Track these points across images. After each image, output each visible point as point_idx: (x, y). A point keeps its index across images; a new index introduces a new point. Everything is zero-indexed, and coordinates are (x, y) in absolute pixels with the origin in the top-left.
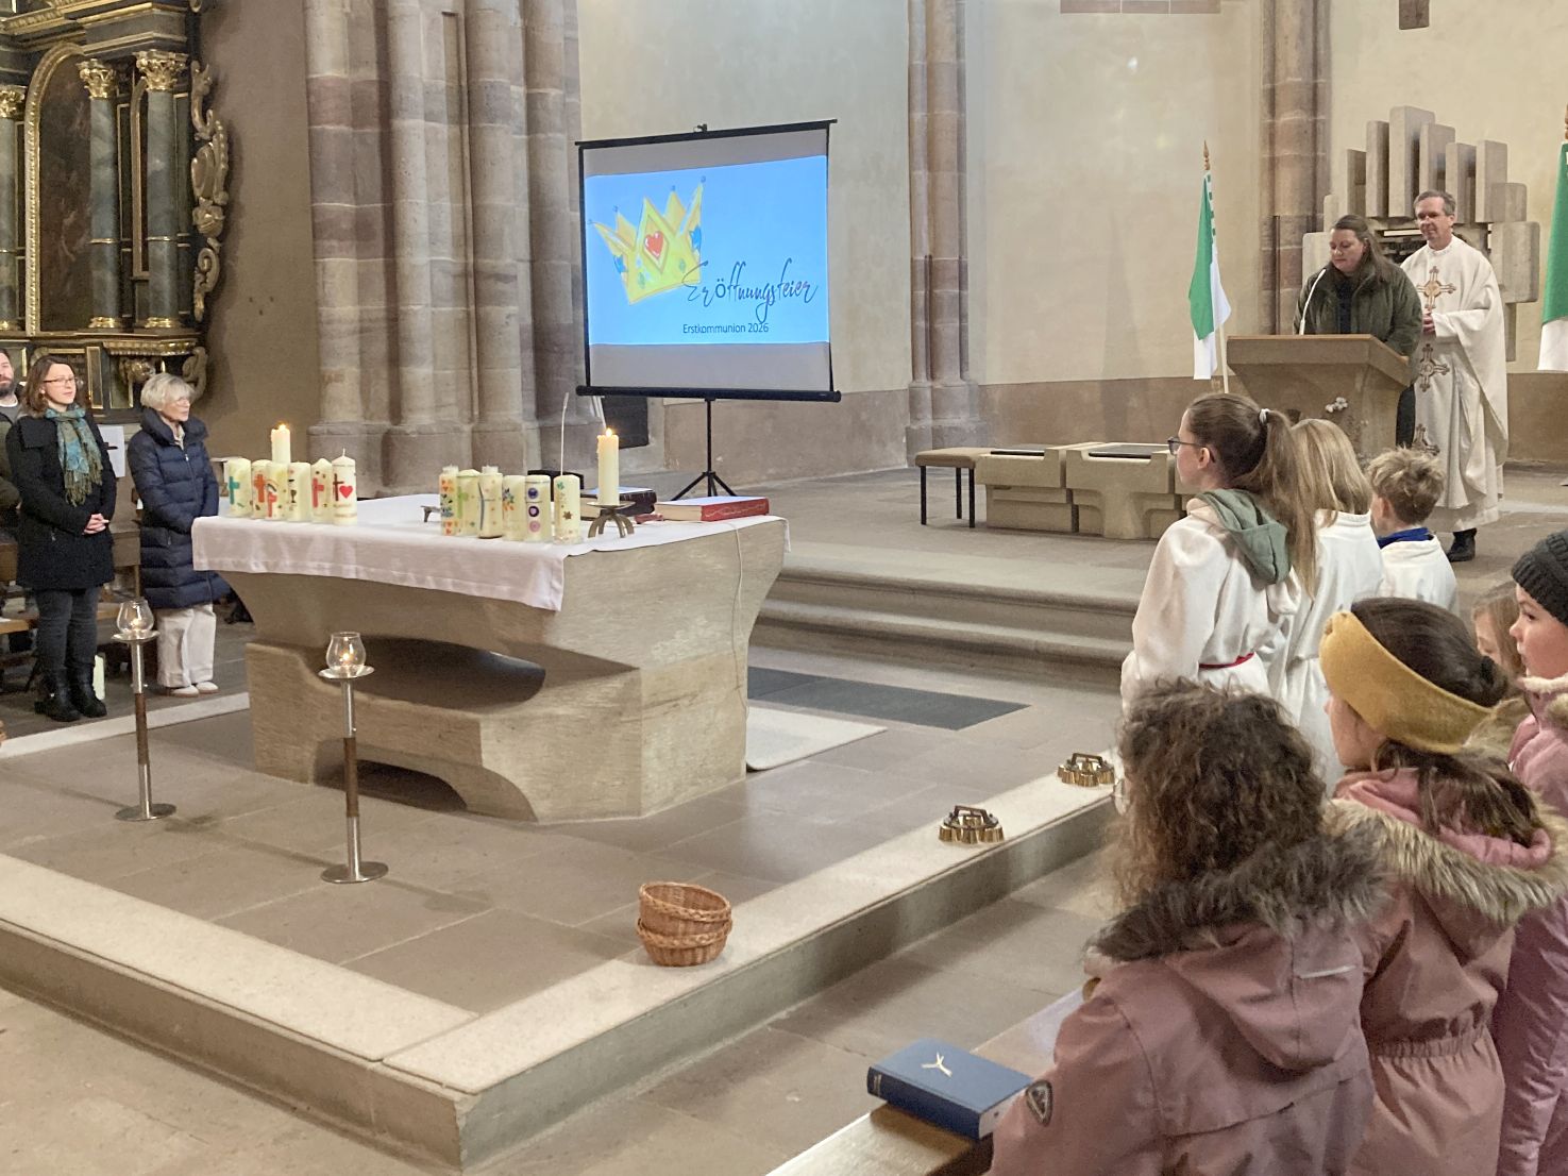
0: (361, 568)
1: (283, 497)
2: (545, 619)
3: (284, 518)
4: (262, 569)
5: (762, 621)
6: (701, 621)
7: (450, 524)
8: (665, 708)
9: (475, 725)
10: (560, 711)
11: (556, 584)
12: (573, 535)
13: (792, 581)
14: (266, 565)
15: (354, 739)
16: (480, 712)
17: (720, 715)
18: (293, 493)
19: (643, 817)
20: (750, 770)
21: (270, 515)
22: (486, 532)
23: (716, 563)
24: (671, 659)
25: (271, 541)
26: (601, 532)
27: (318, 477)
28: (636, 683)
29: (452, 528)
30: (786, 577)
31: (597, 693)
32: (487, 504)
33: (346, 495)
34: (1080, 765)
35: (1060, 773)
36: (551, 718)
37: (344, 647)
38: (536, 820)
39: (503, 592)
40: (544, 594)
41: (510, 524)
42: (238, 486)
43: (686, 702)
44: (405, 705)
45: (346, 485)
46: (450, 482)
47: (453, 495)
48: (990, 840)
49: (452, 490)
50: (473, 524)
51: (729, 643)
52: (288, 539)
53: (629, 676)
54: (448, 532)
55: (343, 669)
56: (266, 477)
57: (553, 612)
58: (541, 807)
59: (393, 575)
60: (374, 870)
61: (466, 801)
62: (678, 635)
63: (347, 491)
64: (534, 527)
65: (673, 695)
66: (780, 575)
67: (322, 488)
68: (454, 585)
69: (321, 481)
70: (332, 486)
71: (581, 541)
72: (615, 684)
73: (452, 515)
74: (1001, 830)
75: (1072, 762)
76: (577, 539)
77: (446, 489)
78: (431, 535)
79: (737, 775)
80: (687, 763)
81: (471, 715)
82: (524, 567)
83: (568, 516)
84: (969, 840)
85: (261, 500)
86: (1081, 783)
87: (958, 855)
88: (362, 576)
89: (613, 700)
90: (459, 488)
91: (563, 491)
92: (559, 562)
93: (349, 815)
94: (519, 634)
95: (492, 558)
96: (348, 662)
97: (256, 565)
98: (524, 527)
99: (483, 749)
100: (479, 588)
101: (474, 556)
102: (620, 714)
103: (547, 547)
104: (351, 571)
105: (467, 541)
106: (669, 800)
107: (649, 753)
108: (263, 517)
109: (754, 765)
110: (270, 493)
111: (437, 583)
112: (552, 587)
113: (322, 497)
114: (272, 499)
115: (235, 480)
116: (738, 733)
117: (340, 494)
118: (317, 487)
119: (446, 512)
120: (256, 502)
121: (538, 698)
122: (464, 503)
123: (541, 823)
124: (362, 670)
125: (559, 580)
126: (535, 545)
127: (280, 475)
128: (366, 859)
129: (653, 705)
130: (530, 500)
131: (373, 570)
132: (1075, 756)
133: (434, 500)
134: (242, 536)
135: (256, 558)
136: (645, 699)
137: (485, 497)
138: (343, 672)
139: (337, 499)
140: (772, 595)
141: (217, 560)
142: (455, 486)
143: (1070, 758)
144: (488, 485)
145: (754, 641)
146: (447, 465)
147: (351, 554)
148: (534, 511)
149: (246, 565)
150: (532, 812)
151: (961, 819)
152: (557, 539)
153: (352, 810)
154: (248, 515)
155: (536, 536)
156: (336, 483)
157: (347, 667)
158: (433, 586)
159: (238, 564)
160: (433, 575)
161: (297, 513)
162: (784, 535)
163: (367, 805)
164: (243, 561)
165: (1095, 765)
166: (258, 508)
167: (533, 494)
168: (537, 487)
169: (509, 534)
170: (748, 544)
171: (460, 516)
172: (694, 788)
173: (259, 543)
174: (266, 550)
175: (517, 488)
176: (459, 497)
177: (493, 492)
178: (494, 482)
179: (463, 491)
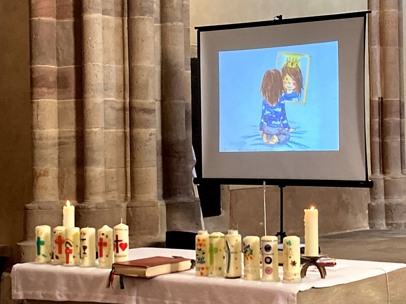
1: (75, 251)
3: (77, 265)
4: (65, 299)
7: (203, 269)
12: (296, 276)
14: (68, 296)
18: (85, 248)
21: (67, 262)
22: (232, 273)
25: (71, 278)
27: (104, 237)
32: (232, 256)
33: (123, 249)
41: (249, 269)
42: (43, 243)
45: (124, 242)
46: (204, 240)
47: (207, 249)
49: (205, 245)
50: (220, 269)
52: (85, 278)
54: (202, 274)
56: (64, 237)
63: (124, 247)
64: (268, 271)
67: (106, 244)
69: (105, 240)
70: (112, 243)
71: (301, 281)
73: (204, 262)
77: (201, 245)
83: (294, 263)
85: (60, 252)
90: (211, 245)
91: (291, 247)
92: (294, 295)
97: (60, 295)
103: (280, 285)
105: (217, 280)
108: (61, 264)
110: (67, 248)
113: (105, 251)
114: (71, 252)
115: (42, 239)
117: (120, 249)
118: (101, 244)
119: (200, 261)
120: (56, 253)
122: (214, 255)
127: (75, 236)
130: (265, 252)
134: (51, 277)
135: (60, 291)
137: (232, 250)
139: (117, 252)
141: (30, 293)
142: (207, 243)
144: (232, 242)
148: (268, 260)
149: (55, 298)
152: (286, 279)
154: (48, 263)
155: (270, 277)
156: (117, 241)
159: (46, 295)
161: (87, 261)
164: (51, 293)
166: (57, 258)
167: (268, 248)
168: (271, 244)
169: (250, 276)
170: (392, 283)
171: (211, 263)
173: (62, 281)
174: (68, 285)
175: (255, 244)
176: (211, 250)
177: (236, 247)
178: (237, 241)
179: (214, 246)
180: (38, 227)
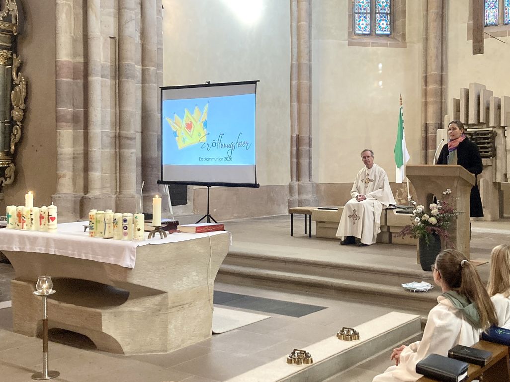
0: (56, 249)
1: (28, 221)
2: (128, 272)
3: (28, 229)
4: (18, 250)
5: (220, 272)
6: (194, 273)
7: (92, 233)
8: (178, 309)
9: (100, 315)
10: (136, 309)
11: (133, 257)
12: (141, 238)
13: (232, 257)
14: (20, 248)
15: (47, 320)
16: (102, 309)
17: (202, 311)
18: (32, 219)
19: (167, 353)
20: (214, 333)
21: (23, 228)
22: (106, 236)
23: (200, 249)
24: (181, 288)
25: (22, 238)
26: (153, 237)
27: (42, 213)
28: (166, 298)
29: (93, 234)
30: (230, 255)
31: (151, 302)
32: (107, 224)
33: (53, 221)
34: (346, 332)
35: (338, 335)
36: (131, 312)
37: (44, 282)
38: (123, 353)
39: (112, 260)
40: (128, 262)
41: (116, 233)
42: (10, 216)
43: (187, 306)
44: (73, 306)
45: (53, 216)
46: (93, 216)
47: (94, 221)
48: (308, 363)
49: (94, 219)
50: (101, 233)
51: (206, 282)
52: (29, 238)
53: (164, 295)
54: (92, 236)
55: (43, 291)
56: (22, 213)
57: (131, 269)
58: (126, 349)
59: (69, 253)
60: (54, 374)
61: (97, 345)
62: (184, 279)
63: (53, 219)
64: (125, 234)
65: (181, 303)
66: (228, 254)
67: (43, 218)
68: (93, 257)
69: (43, 215)
70: (47, 217)
71: (144, 240)
72: (158, 299)
73: (93, 229)
74: (312, 359)
75: (343, 331)
76: (143, 239)
77: (91, 218)
78: (85, 237)
79: (208, 336)
80: (187, 331)
81: (98, 310)
82: (120, 251)
83: (139, 230)
84: (298, 363)
85: (20, 222)
86: (346, 339)
87: (295, 369)
88: (57, 253)
89: (157, 305)
90: (97, 218)
91: (137, 220)
92: (134, 248)
93: (44, 351)
94: (118, 277)
95: (107, 246)
96: (45, 288)
97: (16, 248)
98: (121, 233)
99: (103, 324)
100: (102, 259)
101: (101, 246)
102: (160, 310)
103: (129, 242)
104: (52, 251)
105: (99, 240)
106: (179, 346)
107: (171, 327)
108: (20, 229)
109: (216, 332)
110: (23, 219)
111: (85, 256)
112: (131, 258)
113: (43, 221)
114: (25, 222)
115: (10, 214)
116: (209, 319)
117: (50, 220)
118: (41, 217)
119: (91, 228)
120: (18, 223)
121: (126, 304)
122: (98, 224)
123: (126, 355)
124: (51, 291)
125: (134, 256)
126: (126, 242)
127: (27, 212)
128: (51, 369)
129: (173, 307)
130: (124, 223)
131: (61, 251)
132: (344, 328)
133: (87, 223)
134: (10, 237)
135: (16, 245)
136: (170, 305)
137: (107, 221)
138: (43, 293)
139: (49, 222)
140: (224, 262)
141: (1, 246)
142: (95, 217)
143: (342, 329)
144: (108, 217)
145: (216, 280)
146: (92, 209)
147: (53, 245)
148: (125, 228)
149: (12, 248)
150: (122, 350)
151: (296, 354)
152: (134, 239)
153: (45, 349)
154: (14, 228)
155: (126, 238)
156: (49, 216)
157: (45, 290)
158: (84, 258)
159: (9, 248)
160: (85, 253)
161: (33, 227)
162: (230, 238)
163: (51, 345)
164: (11, 246)
165: (352, 332)
166: (18, 225)
167: (125, 221)
168: (127, 218)
169: (116, 237)
170: (214, 242)
171: (97, 229)
172: (190, 341)
173: (17, 239)
174: (20, 242)
175: (119, 218)
176: (96, 222)
177: (109, 220)
178: (110, 216)
179: (98, 219)
180: (8, 207)
